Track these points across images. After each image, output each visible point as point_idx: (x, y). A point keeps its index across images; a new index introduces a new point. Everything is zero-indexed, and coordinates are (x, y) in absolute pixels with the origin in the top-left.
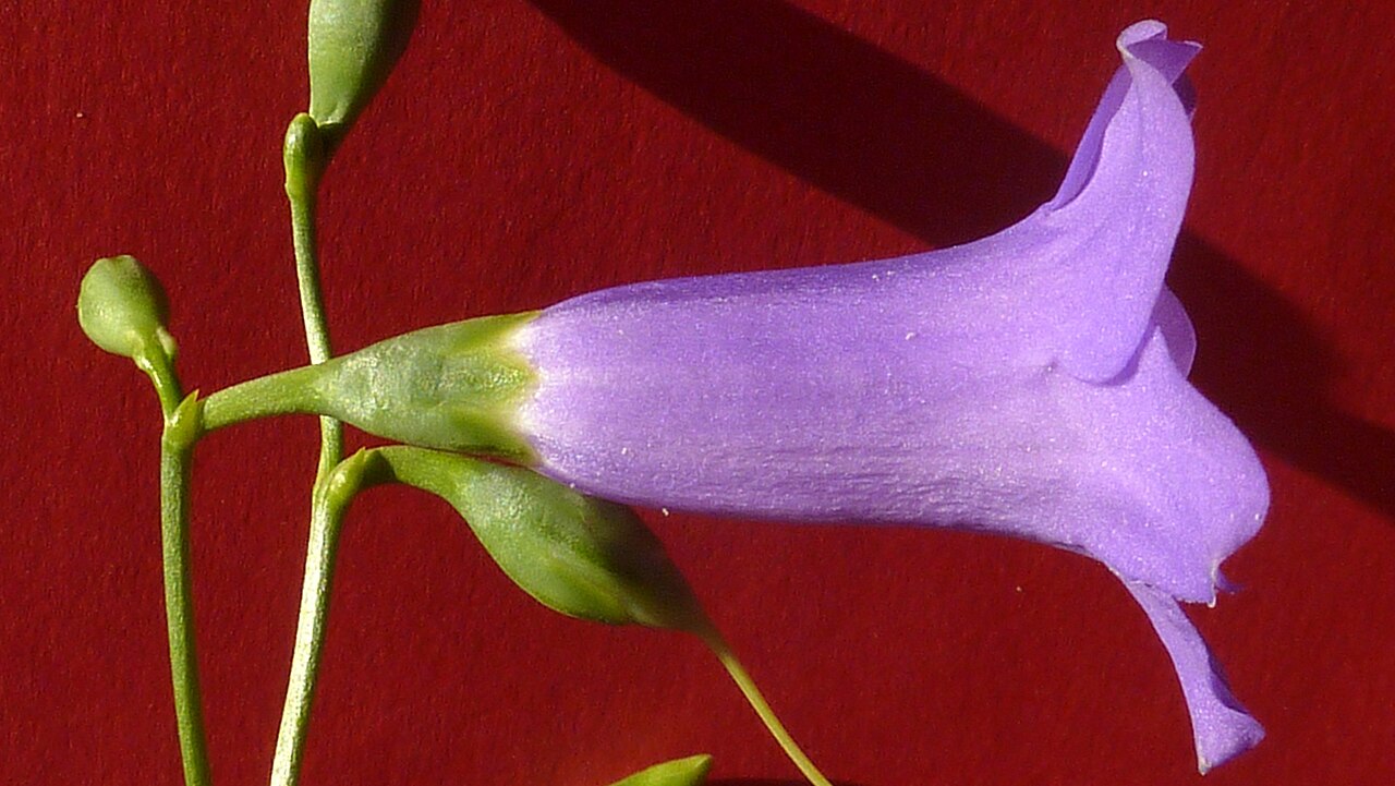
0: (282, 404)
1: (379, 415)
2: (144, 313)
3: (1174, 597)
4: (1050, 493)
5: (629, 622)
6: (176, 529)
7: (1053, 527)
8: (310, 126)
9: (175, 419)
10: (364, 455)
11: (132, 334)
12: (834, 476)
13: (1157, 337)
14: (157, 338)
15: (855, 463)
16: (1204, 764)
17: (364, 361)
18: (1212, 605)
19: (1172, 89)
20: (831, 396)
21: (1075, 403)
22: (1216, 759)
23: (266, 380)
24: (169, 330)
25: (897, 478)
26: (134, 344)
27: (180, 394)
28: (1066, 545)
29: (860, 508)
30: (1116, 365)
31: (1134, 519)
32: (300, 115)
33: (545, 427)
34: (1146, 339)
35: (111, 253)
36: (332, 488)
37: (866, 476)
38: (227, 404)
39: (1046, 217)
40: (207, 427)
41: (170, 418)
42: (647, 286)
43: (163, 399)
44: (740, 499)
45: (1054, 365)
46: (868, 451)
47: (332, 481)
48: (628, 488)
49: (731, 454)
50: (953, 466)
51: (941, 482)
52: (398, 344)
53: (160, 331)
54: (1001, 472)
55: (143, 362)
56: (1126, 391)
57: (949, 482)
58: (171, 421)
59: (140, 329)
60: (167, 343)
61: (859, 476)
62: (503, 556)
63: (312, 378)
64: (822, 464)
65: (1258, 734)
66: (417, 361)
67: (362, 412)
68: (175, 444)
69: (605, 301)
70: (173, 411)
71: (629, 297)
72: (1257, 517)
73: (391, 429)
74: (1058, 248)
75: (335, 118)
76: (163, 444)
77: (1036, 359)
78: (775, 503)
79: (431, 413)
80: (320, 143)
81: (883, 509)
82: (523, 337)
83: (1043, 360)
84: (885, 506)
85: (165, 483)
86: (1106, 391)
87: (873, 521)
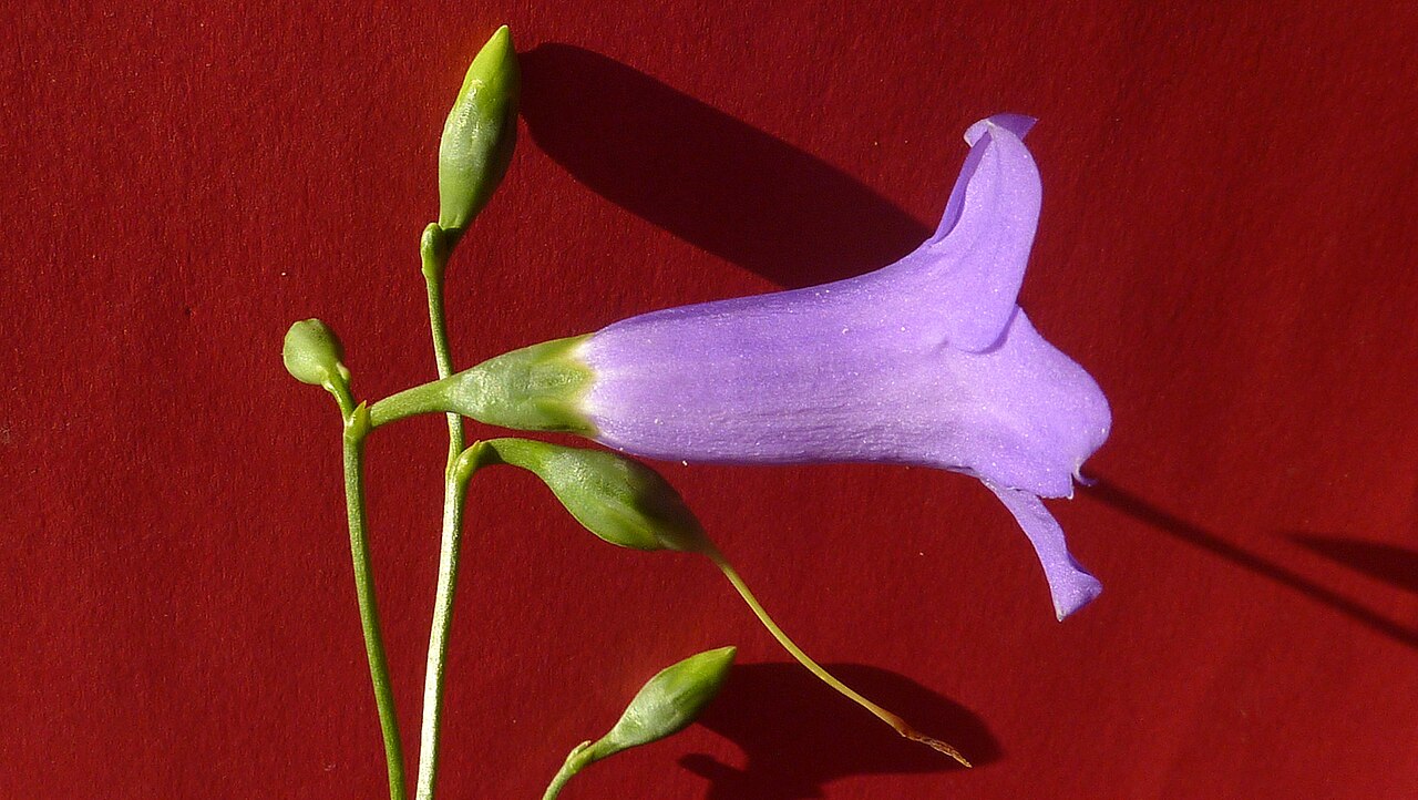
0: (423, 406)
1: (488, 408)
2: (327, 355)
3: (1040, 497)
4: (947, 432)
5: (661, 548)
6: (356, 496)
7: (949, 455)
8: (438, 231)
9: (351, 423)
10: (479, 445)
11: (320, 368)
12: (799, 430)
13: (1021, 315)
14: (337, 370)
15: (813, 420)
16: (1060, 614)
17: (476, 375)
18: (1071, 498)
19: (1021, 144)
20: (795, 374)
21: (963, 368)
22: (1068, 610)
23: (411, 391)
24: (344, 364)
25: (842, 428)
26: (321, 374)
27: (354, 404)
28: (959, 468)
29: (818, 451)
30: (992, 337)
31: (1009, 444)
32: (431, 224)
33: (601, 409)
34: (1012, 318)
35: (304, 318)
36: (459, 468)
37: (821, 428)
38: (387, 408)
39: (929, 247)
40: (374, 425)
41: (348, 419)
42: (664, 312)
43: (343, 409)
44: (736, 450)
45: (946, 343)
46: (823, 410)
47: (458, 464)
48: (659, 447)
49: (729, 419)
50: (880, 418)
51: (873, 429)
52: (499, 361)
53: (338, 365)
54: (913, 419)
55: (328, 386)
56: (997, 357)
57: (878, 429)
58: (349, 423)
59: (326, 366)
60: (343, 372)
61: (817, 428)
62: (575, 508)
63: (441, 388)
64: (789, 422)
65: (1097, 590)
66: (512, 371)
67: (477, 408)
68: (352, 438)
69: (637, 323)
70: (350, 415)
71: (653, 320)
72: (1103, 430)
73: (498, 419)
74: (942, 265)
75: (456, 224)
76: (344, 439)
77: (932, 338)
78: (759, 451)
79: (525, 404)
80: (445, 241)
81: (832, 450)
82: (583, 350)
83: (938, 340)
84: (833, 448)
85: (347, 465)
86: (985, 359)
87: (827, 460)
